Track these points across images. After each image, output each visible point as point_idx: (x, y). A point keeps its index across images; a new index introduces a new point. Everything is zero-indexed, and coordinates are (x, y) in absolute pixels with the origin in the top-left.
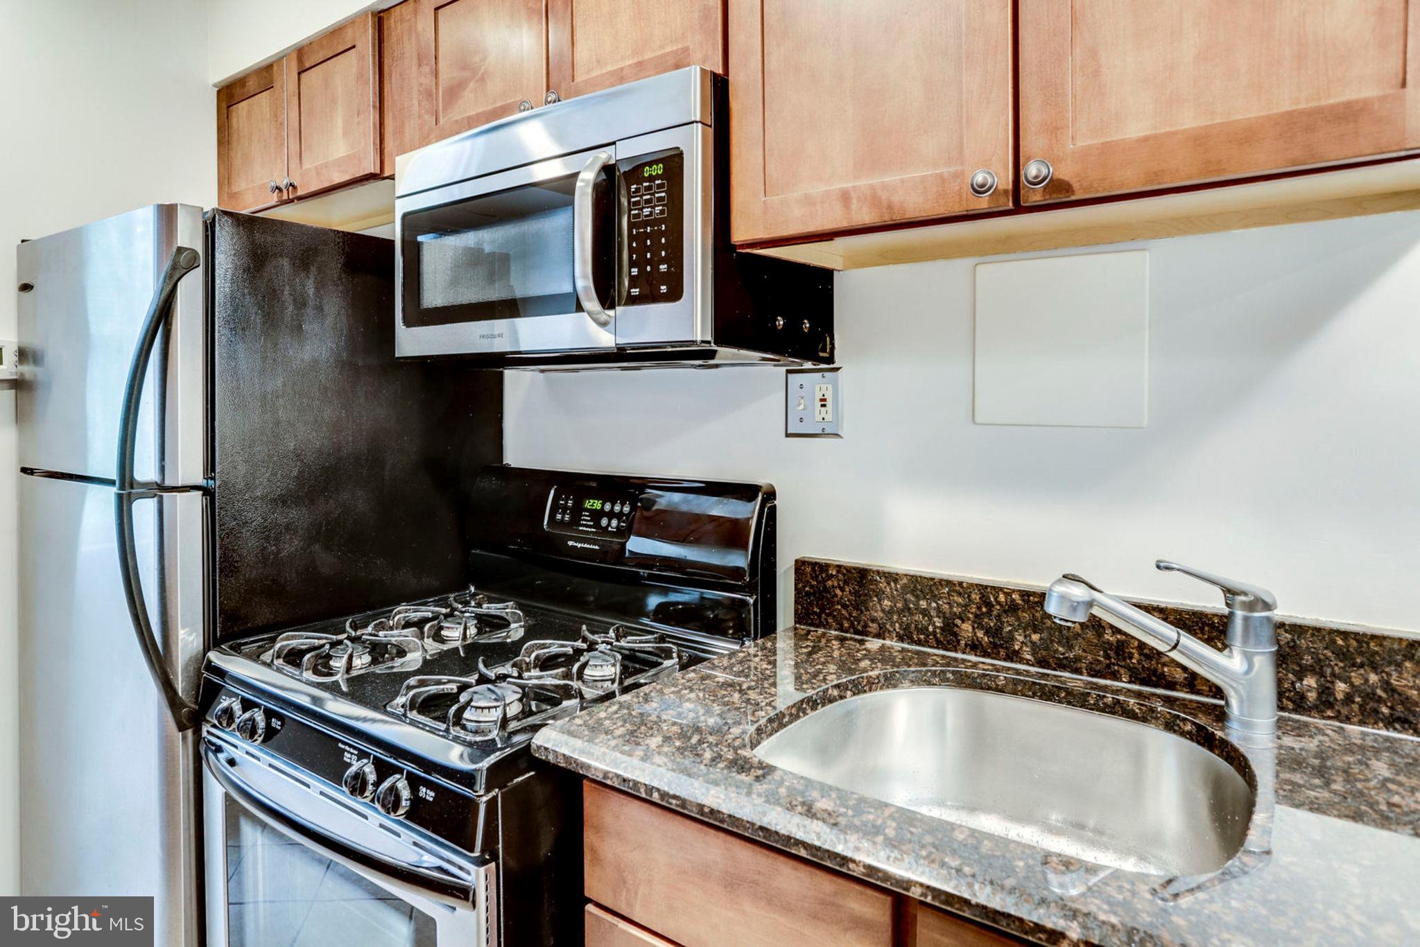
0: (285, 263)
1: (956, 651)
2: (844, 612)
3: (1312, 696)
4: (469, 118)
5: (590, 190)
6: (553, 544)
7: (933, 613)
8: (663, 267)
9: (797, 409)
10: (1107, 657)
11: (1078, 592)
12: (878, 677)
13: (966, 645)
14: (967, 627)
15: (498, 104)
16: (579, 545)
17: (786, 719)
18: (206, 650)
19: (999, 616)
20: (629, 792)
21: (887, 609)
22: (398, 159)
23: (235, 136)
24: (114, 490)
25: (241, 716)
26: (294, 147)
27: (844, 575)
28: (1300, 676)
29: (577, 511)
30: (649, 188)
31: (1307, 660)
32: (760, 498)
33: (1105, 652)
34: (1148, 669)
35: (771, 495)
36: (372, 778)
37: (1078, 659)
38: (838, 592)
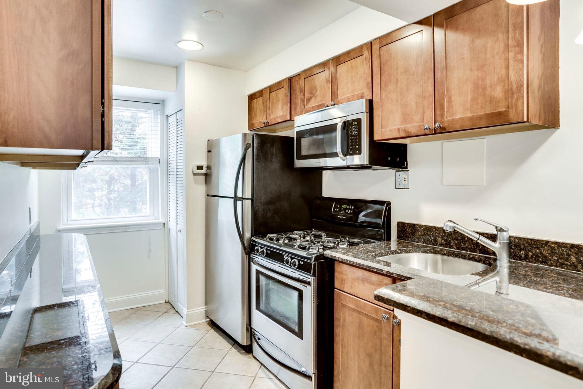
0: (269, 145)
1: (437, 246)
2: (409, 236)
3: (523, 256)
4: (313, 107)
5: (340, 127)
6: (334, 217)
7: (431, 236)
8: (357, 147)
9: (398, 181)
10: (474, 247)
11: (451, 224)
12: (412, 249)
13: (439, 244)
14: (440, 239)
15: (320, 104)
16: (341, 217)
17: (384, 254)
18: (251, 237)
19: (447, 236)
20: (343, 262)
21: (420, 235)
22: (295, 117)
23: (253, 108)
24: (233, 200)
25: (260, 250)
26: (268, 112)
27: (409, 226)
28: (520, 251)
29: (340, 208)
30: (354, 127)
31: (522, 247)
32: (386, 204)
33: (473, 245)
34: (484, 250)
35: (389, 204)
36: (290, 260)
37: (467, 247)
38: (408, 230)
